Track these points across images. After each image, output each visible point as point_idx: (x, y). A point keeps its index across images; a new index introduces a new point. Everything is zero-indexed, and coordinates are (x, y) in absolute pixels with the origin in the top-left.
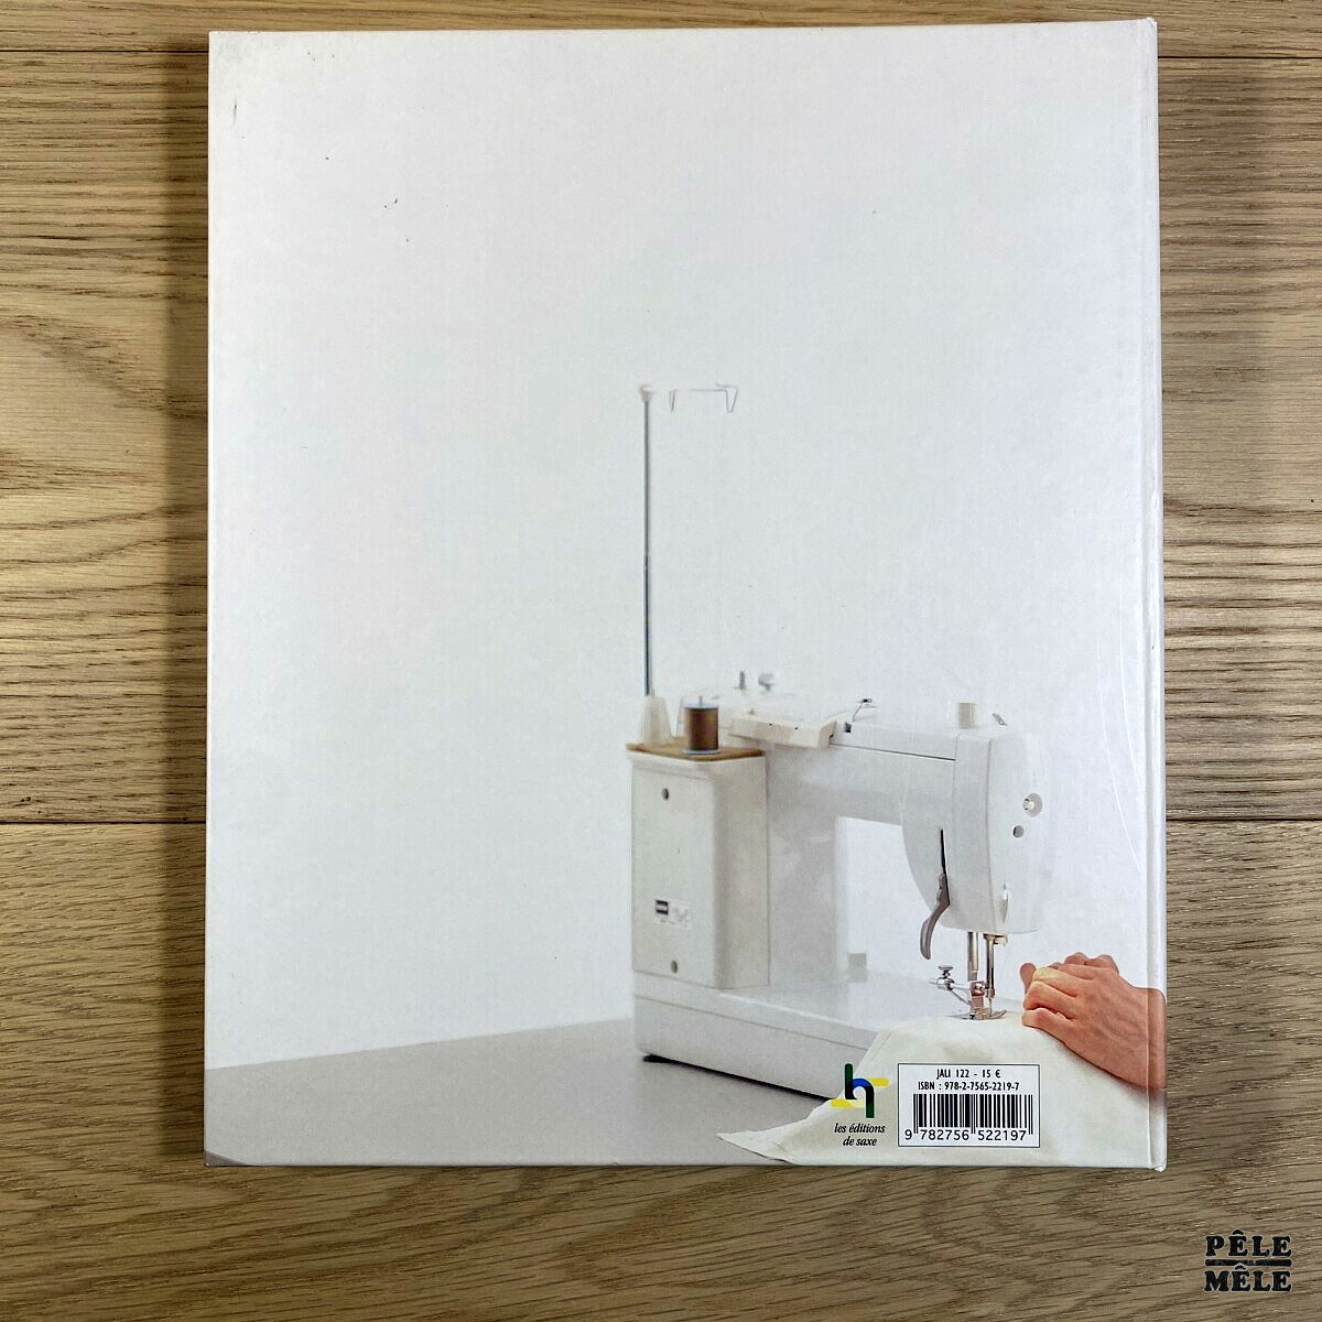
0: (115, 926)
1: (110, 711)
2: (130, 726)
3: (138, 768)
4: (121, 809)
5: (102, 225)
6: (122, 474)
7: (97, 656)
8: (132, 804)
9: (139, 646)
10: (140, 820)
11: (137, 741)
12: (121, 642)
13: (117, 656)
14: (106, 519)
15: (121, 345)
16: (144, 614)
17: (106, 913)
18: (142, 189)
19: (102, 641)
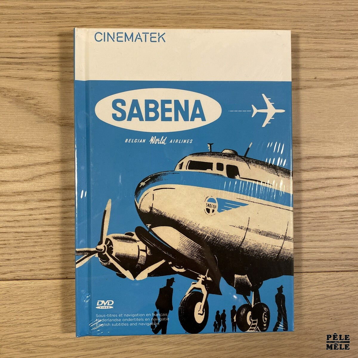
0: (41, 318)
1: (38, 237)
2: (45, 243)
3: (49, 259)
4: (42, 274)
5: (31, 53)
6: (40, 147)
7: (33, 217)
8: (47, 272)
9: (48, 213)
10: (50, 278)
11: (48, 248)
12: (42, 211)
13: (40, 217)
14: (35, 165)
15: (39, 98)
16: (50, 200)
17: (37, 314)
18: (46, 39)
19: (34, 211)
